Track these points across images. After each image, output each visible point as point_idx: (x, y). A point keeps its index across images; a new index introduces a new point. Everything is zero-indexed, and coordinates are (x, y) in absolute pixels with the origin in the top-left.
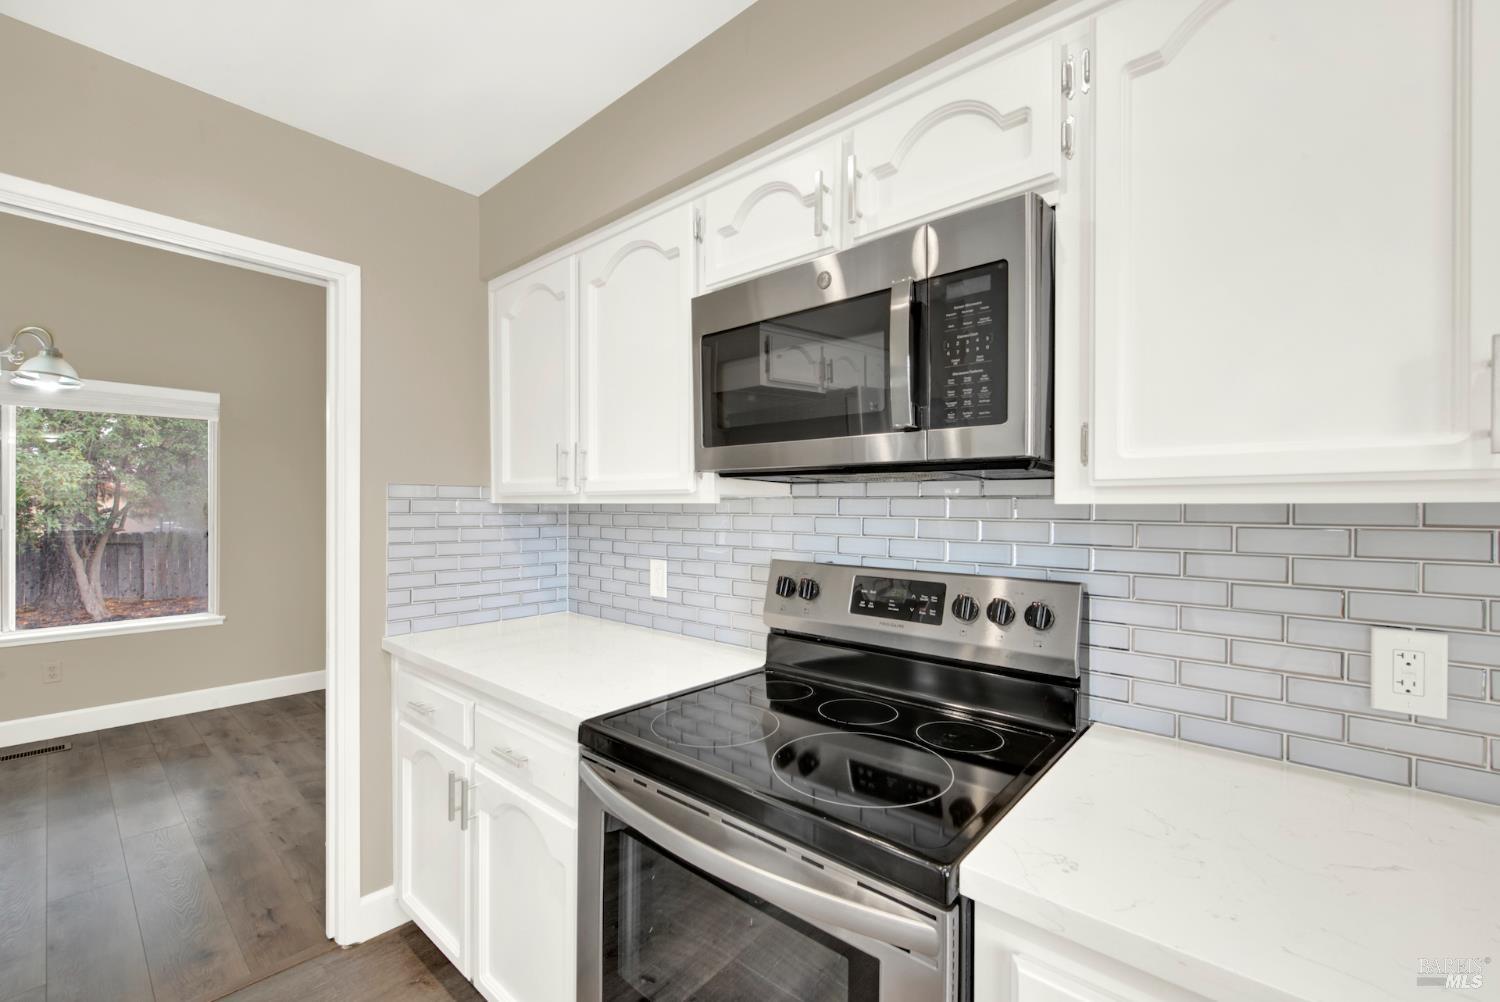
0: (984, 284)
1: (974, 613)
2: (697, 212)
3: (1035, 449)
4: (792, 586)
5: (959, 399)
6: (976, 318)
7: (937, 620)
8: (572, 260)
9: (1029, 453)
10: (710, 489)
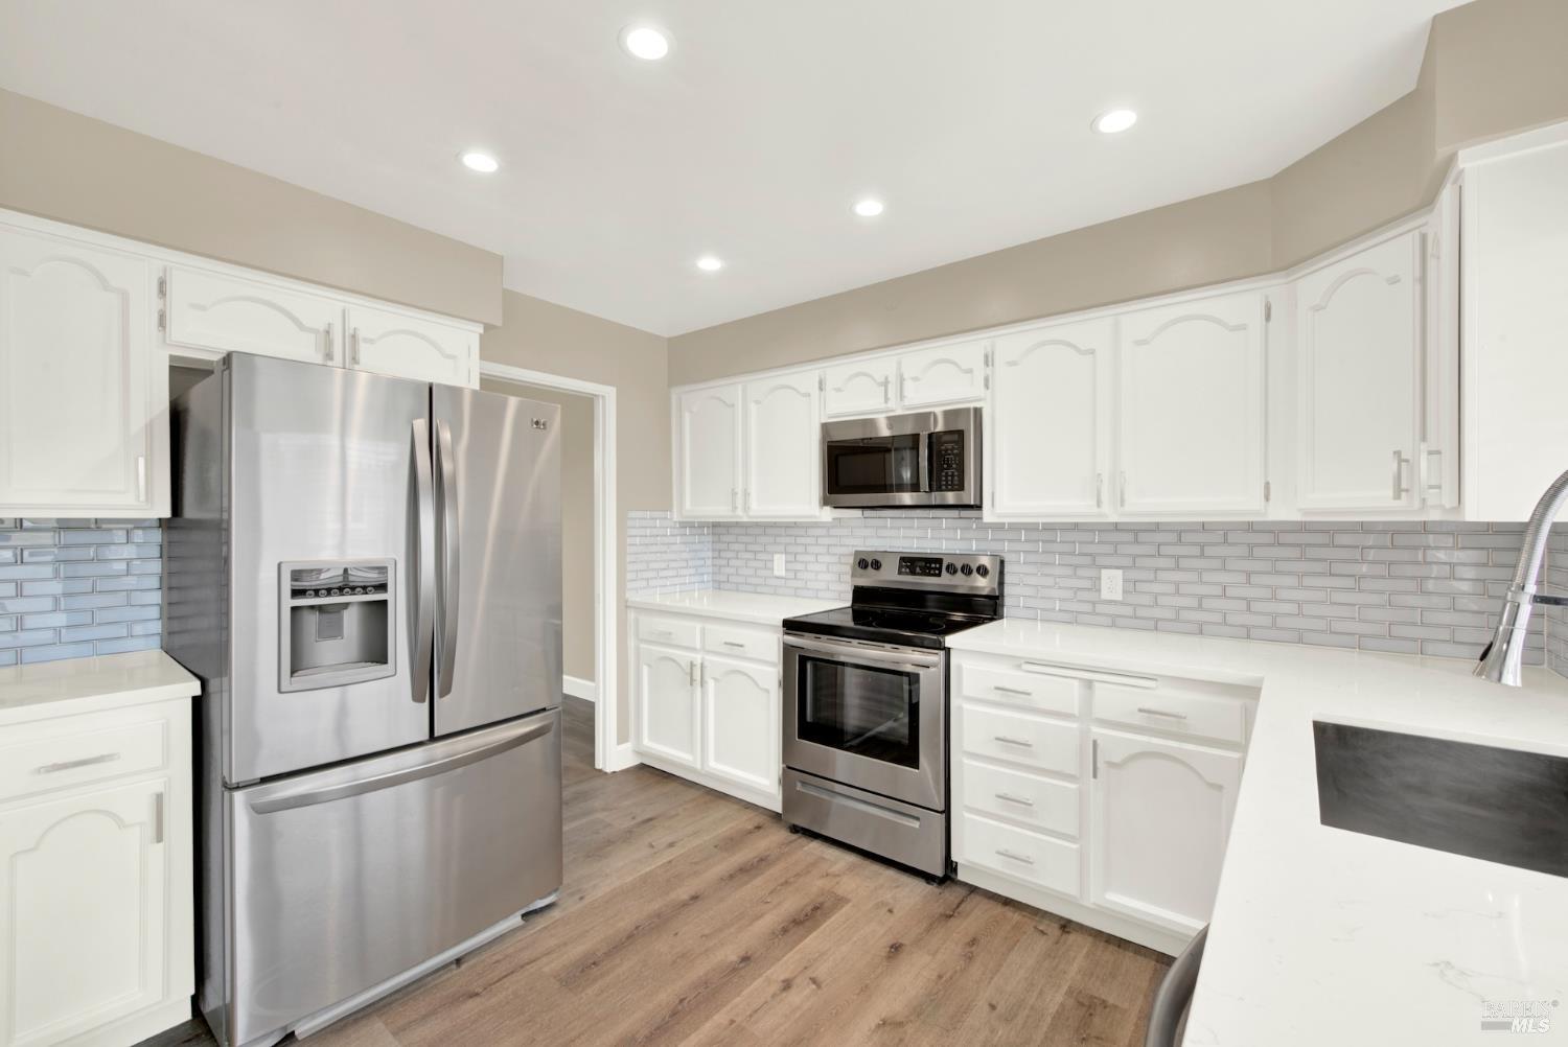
0: (956, 437)
1: (955, 572)
2: (820, 376)
3: (975, 501)
4: (866, 563)
5: (947, 481)
6: (952, 450)
7: (939, 575)
8: (740, 387)
9: (972, 503)
10: (828, 514)
